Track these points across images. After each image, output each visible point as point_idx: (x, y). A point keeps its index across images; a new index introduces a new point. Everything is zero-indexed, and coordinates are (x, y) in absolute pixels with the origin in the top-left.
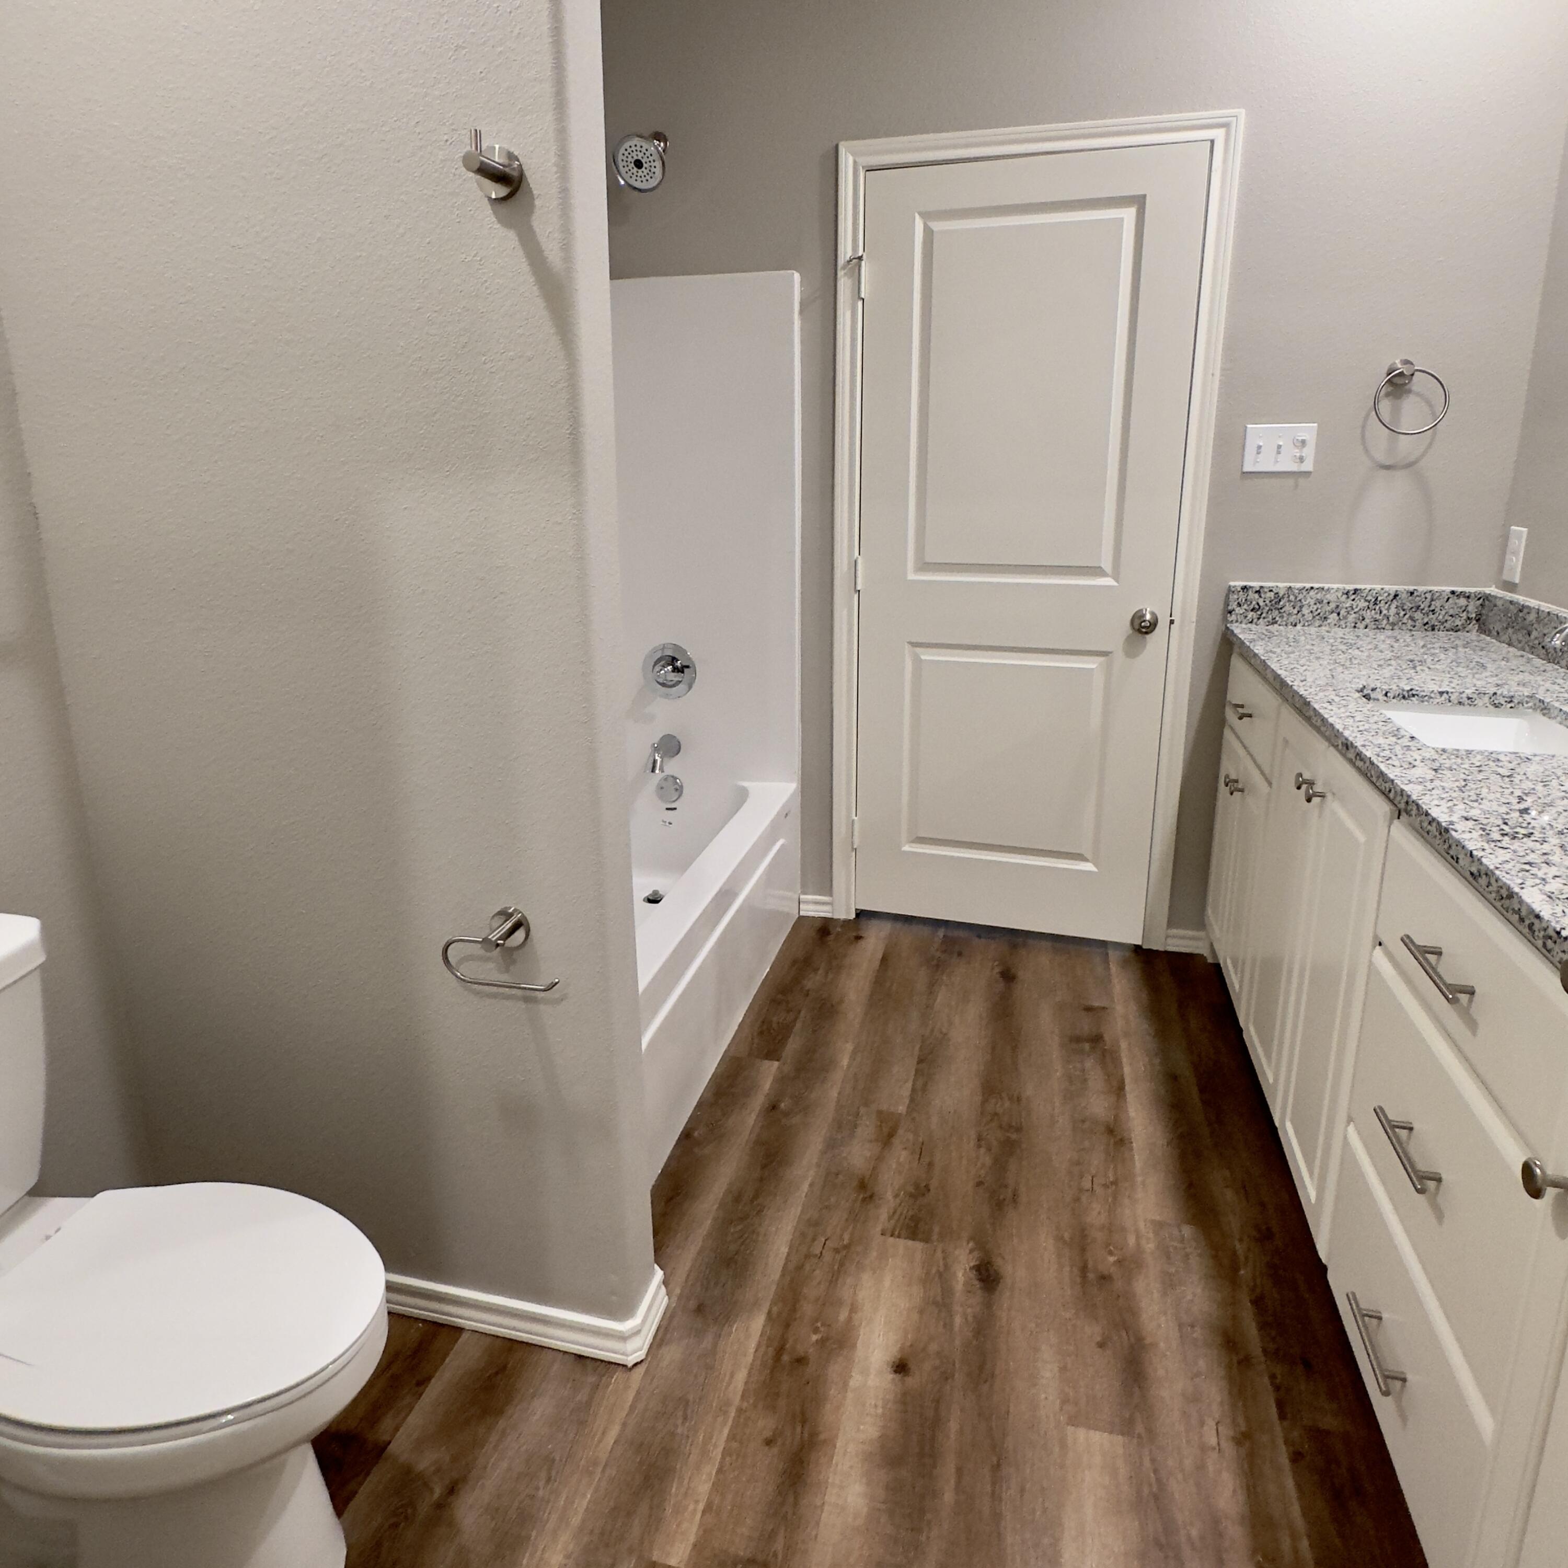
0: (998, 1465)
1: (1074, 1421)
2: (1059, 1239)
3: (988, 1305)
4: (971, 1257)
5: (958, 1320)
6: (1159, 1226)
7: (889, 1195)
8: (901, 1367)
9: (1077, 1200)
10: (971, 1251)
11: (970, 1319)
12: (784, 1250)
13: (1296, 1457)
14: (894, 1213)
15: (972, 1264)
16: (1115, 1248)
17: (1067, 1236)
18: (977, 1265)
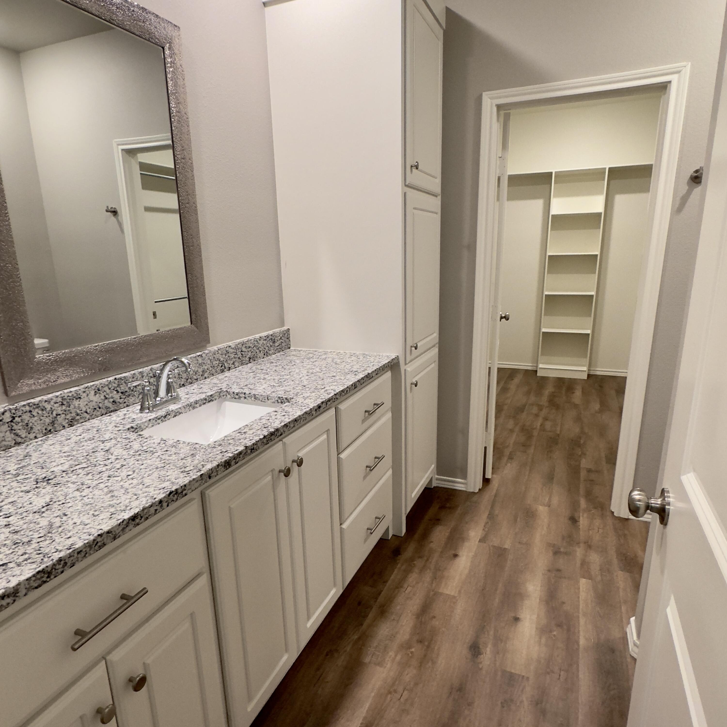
0: (483, 590)
1: (454, 597)
2: (434, 663)
3: (477, 637)
4: (482, 660)
5: (492, 633)
6: (380, 664)
7: (526, 703)
8: (517, 619)
9: (416, 684)
10: (481, 663)
11: (486, 633)
12: (581, 676)
13: (385, 582)
14: (522, 690)
15: (482, 656)
16: (409, 654)
17: (430, 664)
18: (480, 655)
